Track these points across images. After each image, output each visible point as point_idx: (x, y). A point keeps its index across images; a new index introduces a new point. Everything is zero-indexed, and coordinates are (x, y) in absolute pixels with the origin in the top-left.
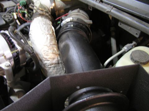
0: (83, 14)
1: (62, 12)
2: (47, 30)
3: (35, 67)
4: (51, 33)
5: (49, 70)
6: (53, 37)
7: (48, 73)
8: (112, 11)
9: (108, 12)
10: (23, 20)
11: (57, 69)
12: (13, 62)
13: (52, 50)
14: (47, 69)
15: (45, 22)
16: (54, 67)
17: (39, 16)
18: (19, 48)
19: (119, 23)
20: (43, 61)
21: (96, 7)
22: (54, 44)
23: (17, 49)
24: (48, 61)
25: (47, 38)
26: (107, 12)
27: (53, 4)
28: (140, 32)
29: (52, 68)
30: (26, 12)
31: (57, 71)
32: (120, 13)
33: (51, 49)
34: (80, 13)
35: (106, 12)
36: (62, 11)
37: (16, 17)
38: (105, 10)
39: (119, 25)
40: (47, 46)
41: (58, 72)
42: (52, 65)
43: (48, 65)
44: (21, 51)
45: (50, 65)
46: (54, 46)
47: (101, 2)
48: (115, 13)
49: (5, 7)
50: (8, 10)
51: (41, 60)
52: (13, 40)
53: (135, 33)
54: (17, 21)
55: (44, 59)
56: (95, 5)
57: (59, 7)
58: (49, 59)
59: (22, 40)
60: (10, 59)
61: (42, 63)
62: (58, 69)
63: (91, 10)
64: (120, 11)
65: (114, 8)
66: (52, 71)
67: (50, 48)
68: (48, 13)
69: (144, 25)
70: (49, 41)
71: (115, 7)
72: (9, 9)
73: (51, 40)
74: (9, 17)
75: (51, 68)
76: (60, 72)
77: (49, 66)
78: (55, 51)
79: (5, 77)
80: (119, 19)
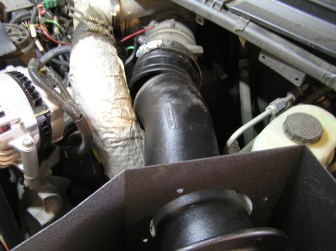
0: (182, 31)
1: (135, 24)
3: (82, 146)
5: (113, 152)
6: (121, 83)
7: (111, 159)
8: (247, 29)
9: (239, 30)
10: (50, 41)
11: (130, 151)
12: (37, 137)
13: (120, 110)
14: (108, 150)
15: (104, 49)
16: (125, 146)
17: (89, 35)
19: (261, 56)
20: (100, 133)
21: (214, 20)
22: (124, 98)
23: (47, 108)
24: (112, 132)
25: (110, 84)
26: (236, 30)
27: (117, 8)
28: (303, 75)
29: (119, 149)
30: (55, 21)
31: (129, 155)
32: (263, 34)
33: (117, 108)
34: (177, 29)
35: (233, 30)
36: (135, 21)
37: (34, 34)
38: (233, 26)
39: (261, 58)
40: (110, 102)
41: (131, 157)
42: (119, 142)
43: (112, 143)
44: (56, 112)
45: (116, 142)
46: (123, 101)
47: (223, 10)
48: (252, 33)
49: (8, 10)
50: (15, 17)
51: (96, 132)
52: (38, 89)
53: (295, 78)
54: (38, 43)
55: (102, 129)
56: (210, 15)
57: (129, 13)
58: (113, 130)
59: (57, 89)
60: (31, 129)
61: (98, 138)
62: (133, 150)
63: (202, 24)
64: (264, 30)
65: (251, 23)
66: (118, 154)
67: (115, 106)
68: (107, 28)
70: (113, 91)
71: (252, 20)
72: (19, 16)
74: (20, 33)
75: (116, 147)
76: (135, 158)
77: (114, 145)
78: (127, 112)
79: (21, 167)
80: (262, 47)
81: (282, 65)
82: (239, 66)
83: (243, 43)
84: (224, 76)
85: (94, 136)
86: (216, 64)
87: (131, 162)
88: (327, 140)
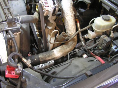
2: (70, 1)
3: (61, 16)
4: (71, 3)
5: (67, 18)
12: (53, 10)
18: (57, 5)
19: (102, 4)
20: (65, 13)
24: (67, 14)
25: (69, 4)
28: (110, 8)
33: (69, 9)
39: (102, 5)
43: (67, 16)
44: (58, 6)
52: (55, 1)
53: (108, 9)
69: (112, 5)
70: (69, 6)
73: (71, 6)
79: (49, 15)
81: (105, 5)
82: (101, 11)
83: (100, 1)
84: (97, 13)
85: (64, 14)
86: (95, 9)
87: (70, 21)
88: (111, 21)
